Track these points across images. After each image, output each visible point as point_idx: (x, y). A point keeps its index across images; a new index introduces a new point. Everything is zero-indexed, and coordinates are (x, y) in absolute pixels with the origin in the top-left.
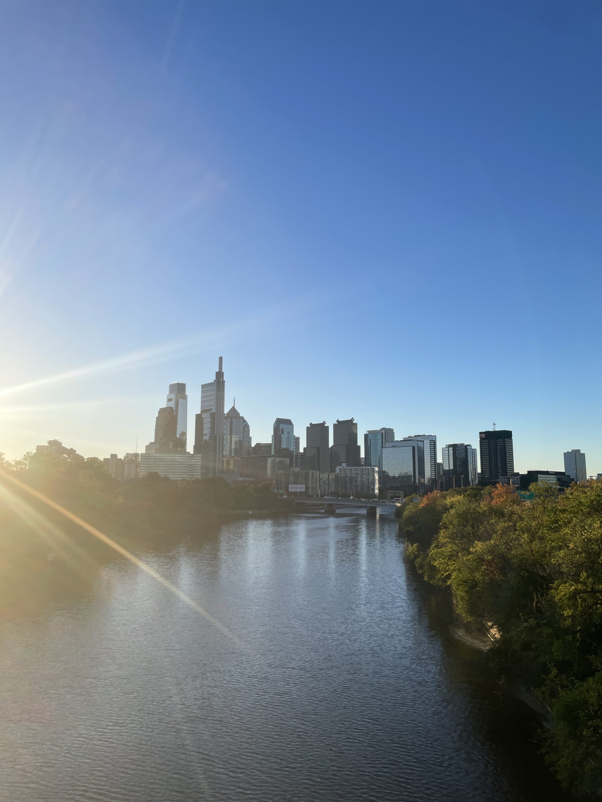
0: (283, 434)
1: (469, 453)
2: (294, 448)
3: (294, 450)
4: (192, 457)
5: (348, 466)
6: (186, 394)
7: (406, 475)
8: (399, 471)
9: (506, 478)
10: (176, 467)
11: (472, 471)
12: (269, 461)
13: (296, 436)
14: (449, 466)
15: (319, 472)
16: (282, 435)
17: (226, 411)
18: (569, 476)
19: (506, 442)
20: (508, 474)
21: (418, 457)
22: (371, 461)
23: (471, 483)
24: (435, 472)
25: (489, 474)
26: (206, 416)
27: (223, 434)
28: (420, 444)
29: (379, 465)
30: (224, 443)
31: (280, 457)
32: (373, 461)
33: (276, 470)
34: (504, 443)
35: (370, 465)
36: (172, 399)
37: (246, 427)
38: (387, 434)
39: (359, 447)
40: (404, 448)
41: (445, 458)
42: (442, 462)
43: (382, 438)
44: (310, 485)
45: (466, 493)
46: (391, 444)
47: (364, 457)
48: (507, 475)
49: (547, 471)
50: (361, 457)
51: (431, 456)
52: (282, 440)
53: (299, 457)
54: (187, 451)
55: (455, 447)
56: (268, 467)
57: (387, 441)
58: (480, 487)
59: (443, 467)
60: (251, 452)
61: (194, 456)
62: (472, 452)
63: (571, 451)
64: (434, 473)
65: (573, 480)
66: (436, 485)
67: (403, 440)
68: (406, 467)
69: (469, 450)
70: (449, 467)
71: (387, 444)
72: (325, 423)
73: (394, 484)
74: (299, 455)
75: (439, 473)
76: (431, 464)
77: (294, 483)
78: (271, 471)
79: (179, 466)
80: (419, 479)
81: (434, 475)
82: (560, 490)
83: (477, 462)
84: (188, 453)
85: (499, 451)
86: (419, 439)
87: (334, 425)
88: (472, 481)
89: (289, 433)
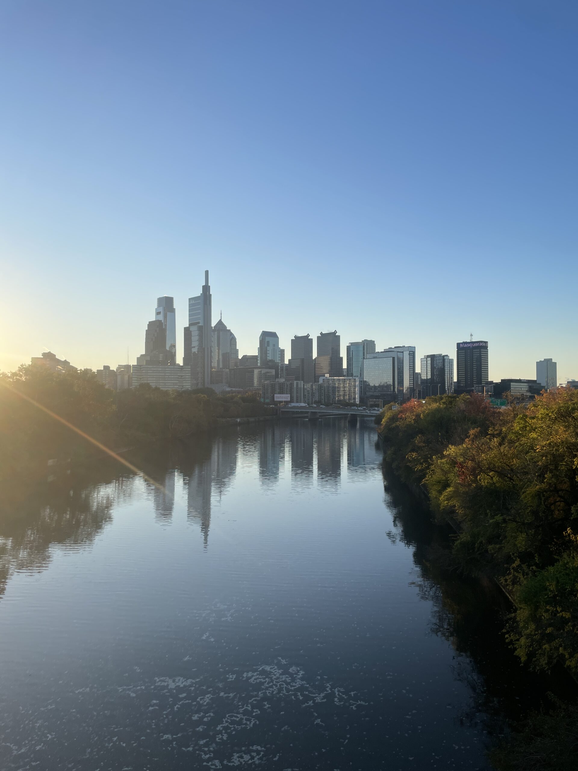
0: (269, 346)
1: (446, 363)
2: (279, 360)
3: (280, 362)
4: (182, 369)
5: (331, 377)
6: (174, 308)
7: (386, 385)
8: (380, 381)
9: (480, 386)
10: (167, 378)
11: (448, 380)
12: (256, 372)
13: (281, 348)
14: (426, 375)
15: (303, 382)
16: (268, 348)
17: (213, 324)
18: (540, 384)
19: (482, 352)
20: (483, 382)
21: (398, 368)
22: (352, 371)
23: (447, 391)
24: (414, 381)
25: (464, 383)
26: (194, 329)
27: (211, 347)
28: (400, 355)
29: (361, 376)
30: (212, 355)
31: (266, 368)
32: (356, 371)
33: (263, 381)
34: (480, 353)
35: (352, 375)
36: (160, 312)
37: (232, 340)
38: (369, 345)
39: (342, 358)
40: (385, 359)
41: (423, 368)
42: (420, 372)
43: (364, 350)
44: (295, 395)
45: (442, 401)
46: (372, 355)
47: (346, 368)
48: (481, 384)
49: (520, 379)
50: (344, 368)
51: (410, 366)
52: (268, 352)
53: (284, 368)
54: (177, 363)
55: (433, 357)
56: (255, 378)
57: (368, 352)
58: (455, 395)
59: (421, 377)
60: (238, 364)
61: (184, 367)
62: (449, 362)
63: (543, 360)
64: (412, 382)
65: (544, 387)
66: (414, 394)
67: (383, 351)
68: (386, 377)
69: (446, 361)
70: (427, 377)
71: (368, 356)
72: (309, 336)
73: (375, 393)
74: (284, 367)
75: (417, 382)
76: (410, 374)
77: (280, 393)
78: (257, 381)
79: (170, 377)
80: (397, 388)
81: (412, 384)
82: (530, 396)
83: (453, 371)
84: (179, 364)
85: (475, 361)
86: (399, 350)
87: (318, 337)
88: (448, 390)
89: (274, 345)
